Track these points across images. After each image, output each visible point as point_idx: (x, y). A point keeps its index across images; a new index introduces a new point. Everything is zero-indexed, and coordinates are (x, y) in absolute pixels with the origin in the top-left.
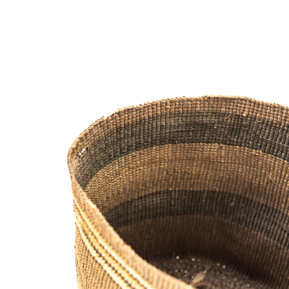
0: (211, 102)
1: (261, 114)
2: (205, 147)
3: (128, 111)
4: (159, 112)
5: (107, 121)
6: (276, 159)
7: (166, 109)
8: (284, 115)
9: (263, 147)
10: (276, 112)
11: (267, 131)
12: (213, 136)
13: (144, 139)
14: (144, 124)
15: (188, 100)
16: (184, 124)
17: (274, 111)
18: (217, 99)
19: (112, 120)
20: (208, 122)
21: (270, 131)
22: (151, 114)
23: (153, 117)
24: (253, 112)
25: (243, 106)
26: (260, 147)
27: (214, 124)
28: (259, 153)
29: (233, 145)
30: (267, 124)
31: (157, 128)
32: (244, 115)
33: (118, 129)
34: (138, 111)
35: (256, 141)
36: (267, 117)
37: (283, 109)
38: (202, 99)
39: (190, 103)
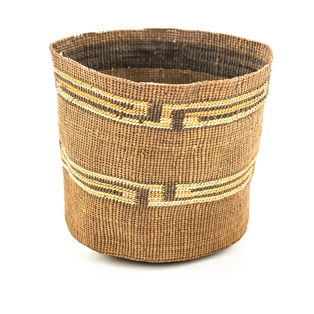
0: (150, 33)
1: (186, 40)
2: (150, 71)
3: (91, 34)
4: (113, 40)
5: (77, 39)
6: (201, 74)
7: (119, 37)
8: (201, 37)
9: (191, 66)
10: (196, 36)
11: (192, 52)
12: (154, 62)
13: (105, 61)
14: (104, 48)
15: (134, 31)
16: (133, 50)
17: (195, 35)
18: (154, 30)
19: (80, 39)
20: (150, 50)
21: (194, 52)
22: (108, 40)
23: (110, 43)
24: (180, 39)
25: (172, 34)
26: (189, 67)
27: (154, 51)
28: (188, 72)
29: (169, 68)
30: (191, 47)
31: (113, 52)
32: (174, 41)
33: (85, 48)
34: (99, 36)
35: (185, 62)
36: (190, 41)
37: (200, 32)
38: (143, 30)
39: (135, 33)
